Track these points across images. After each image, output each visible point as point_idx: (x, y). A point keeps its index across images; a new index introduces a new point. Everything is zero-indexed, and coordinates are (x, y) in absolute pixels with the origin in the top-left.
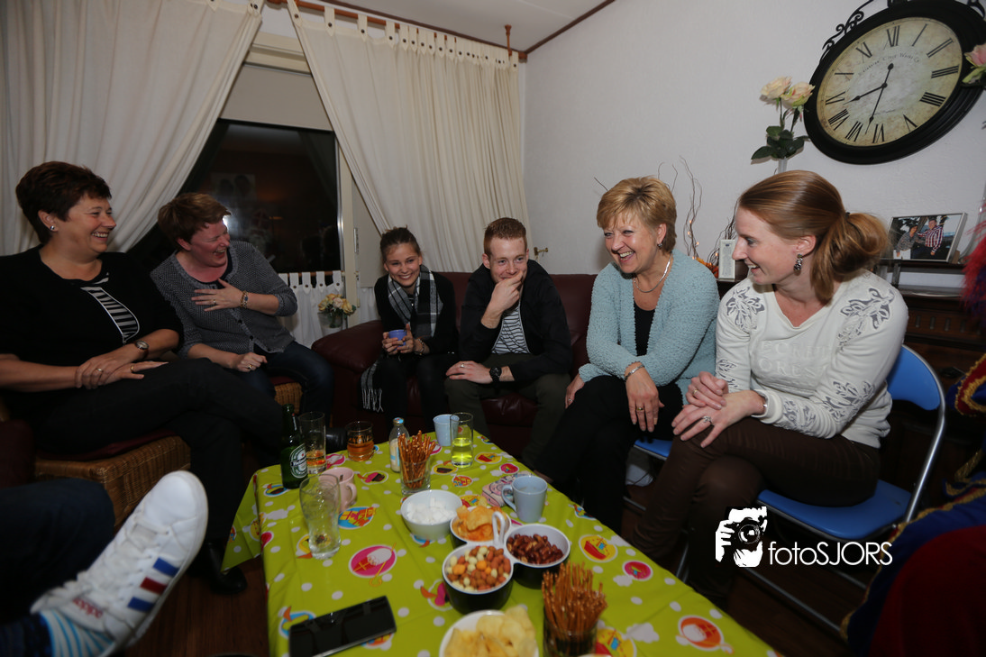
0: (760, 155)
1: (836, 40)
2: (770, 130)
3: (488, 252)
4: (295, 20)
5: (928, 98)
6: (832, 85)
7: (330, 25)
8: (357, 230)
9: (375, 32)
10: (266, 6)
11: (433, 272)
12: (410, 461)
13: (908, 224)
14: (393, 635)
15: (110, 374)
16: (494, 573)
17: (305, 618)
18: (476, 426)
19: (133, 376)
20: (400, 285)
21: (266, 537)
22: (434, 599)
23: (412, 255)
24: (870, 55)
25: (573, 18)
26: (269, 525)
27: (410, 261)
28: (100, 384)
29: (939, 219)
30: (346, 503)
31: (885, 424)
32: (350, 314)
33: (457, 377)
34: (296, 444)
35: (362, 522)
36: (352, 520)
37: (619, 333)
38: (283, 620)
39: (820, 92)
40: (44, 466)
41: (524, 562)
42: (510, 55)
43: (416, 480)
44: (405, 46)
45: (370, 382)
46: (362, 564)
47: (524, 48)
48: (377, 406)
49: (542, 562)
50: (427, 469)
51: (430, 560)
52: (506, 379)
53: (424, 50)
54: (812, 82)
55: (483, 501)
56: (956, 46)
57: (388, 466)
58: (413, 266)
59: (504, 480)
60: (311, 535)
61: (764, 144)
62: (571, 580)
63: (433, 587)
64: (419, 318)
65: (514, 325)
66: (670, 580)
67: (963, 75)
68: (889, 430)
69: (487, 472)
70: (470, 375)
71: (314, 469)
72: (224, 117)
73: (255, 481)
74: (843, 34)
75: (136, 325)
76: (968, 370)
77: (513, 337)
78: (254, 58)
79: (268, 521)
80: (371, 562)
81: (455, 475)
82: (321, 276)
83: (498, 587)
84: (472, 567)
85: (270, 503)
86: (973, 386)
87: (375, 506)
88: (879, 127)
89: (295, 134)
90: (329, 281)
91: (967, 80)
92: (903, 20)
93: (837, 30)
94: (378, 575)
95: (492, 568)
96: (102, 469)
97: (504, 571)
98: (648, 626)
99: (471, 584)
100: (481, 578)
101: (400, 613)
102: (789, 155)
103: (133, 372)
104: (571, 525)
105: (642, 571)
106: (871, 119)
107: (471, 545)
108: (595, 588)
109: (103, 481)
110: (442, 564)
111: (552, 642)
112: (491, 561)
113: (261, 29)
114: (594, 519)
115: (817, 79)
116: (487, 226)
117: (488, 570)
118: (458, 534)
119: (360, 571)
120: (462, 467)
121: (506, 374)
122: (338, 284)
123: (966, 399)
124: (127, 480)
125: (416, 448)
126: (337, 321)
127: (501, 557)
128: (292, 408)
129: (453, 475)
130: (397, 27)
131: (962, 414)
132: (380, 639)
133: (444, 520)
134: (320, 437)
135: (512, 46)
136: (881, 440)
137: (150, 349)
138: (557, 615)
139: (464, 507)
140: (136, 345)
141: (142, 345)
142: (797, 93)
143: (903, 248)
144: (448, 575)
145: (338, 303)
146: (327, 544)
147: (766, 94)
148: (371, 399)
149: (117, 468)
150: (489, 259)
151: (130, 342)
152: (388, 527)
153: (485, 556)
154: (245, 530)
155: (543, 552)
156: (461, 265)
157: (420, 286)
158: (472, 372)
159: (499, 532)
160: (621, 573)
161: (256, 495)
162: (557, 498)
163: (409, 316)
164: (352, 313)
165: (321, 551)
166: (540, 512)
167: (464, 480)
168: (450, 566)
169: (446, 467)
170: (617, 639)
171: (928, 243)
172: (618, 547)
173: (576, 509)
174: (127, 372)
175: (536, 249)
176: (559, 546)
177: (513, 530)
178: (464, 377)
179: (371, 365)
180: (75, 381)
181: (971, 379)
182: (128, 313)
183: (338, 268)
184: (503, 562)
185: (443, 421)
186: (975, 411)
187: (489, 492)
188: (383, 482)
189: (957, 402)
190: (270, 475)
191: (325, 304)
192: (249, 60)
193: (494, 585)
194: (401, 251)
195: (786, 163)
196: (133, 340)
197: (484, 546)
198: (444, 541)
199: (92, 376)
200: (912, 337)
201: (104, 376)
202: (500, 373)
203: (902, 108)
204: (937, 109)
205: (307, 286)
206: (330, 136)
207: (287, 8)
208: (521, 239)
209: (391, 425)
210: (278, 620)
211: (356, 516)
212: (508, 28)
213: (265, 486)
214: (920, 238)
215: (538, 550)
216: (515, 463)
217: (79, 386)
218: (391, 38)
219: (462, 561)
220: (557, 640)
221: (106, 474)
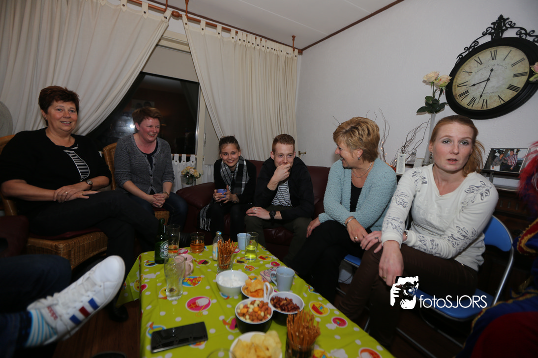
0: (421, 111)
1: (464, 55)
2: (427, 98)
3: (274, 150)
4: (185, 26)
5: (511, 87)
6: (461, 77)
7: (203, 29)
8: (206, 134)
9: (225, 34)
10: (172, 18)
11: (246, 160)
12: (223, 254)
13: (499, 152)
14: (206, 342)
15: (71, 195)
16: (262, 314)
17: (160, 329)
18: (259, 241)
19: (83, 197)
20: (228, 166)
21: (144, 287)
22: (229, 326)
23: (235, 150)
24: (481, 64)
25: (328, 35)
26: (146, 281)
27: (234, 153)
28: (66, 200)
29: (515, 151)
30: (187, 273)
31: (481, 258)
32: (197, 178)
33: (251, 215)
34: (164, 240)
35: (194, 284)
36: (189, 282)
37: (342, 197)
38: (149, 328)
39: (455, 81)
40: (33, 241)
41: (279, 310)
42: (294, 50)
43: (225, 265)
44: (240, 42)
45: (205, 214)
46: (193, 305)
47: (301, 48)
48: (207, 227)
49: (288, 311)
50: (232, 260)
51: (229, 306)
52: (278, 218)
53: (249, 45)
54: (450, 75)
55: (260, 278)
56: (527, 62)
57: (211, 257)
58: (235, 156)
59: (272, 269)
60: (167, 287)
61: (424, 105)
62: (303, 319)
63: (229, 320)
64: (235, 184)
65: (284, 190)
66: (357, 328)
67: (530, 77)
68: (482, 262)
69: (263, 265)
70: (258, 214)
71: (172, 254)
72: (144, 71)
73: (140, 258)
74: (467, 52)
75: (88, 172)
76: (525, 230)
77: (284, 197)
78: (163, 43)
79: (145, 279)
80: (197, 304)
81: (246, 265)
82: (184, 156)
83: (264, 321)
84: (251, 310)
85: (147, 270)
86: (526, 238)
87: (202, 276)
88: (485, 101)
89: (179, 82)
90: (188, 159)
91: (531, 79)
92: (499, 47)
93: (465, 49)
94: (201, 311)
95: (261, 311)
96: (61, 245)
97: (268, 313)
98: (343, 351)
99: (250, 319)
100: (255, 316)
101: (211, 331)
102: (437, 112)
103: (83, 195)
104: (306, 296)
105: (342, 323)
106: (481, 96)
107: (251, 299)
108: (315, 324)
109: (61, 251)
110: (235, 308)
111: (290, 351)
112: (261, 308)
113: (168, 29)
114: (318, 294)
115: (453, 73)
116: (275, 137)
117: (259, 312)
118: (245, 293)
119: (192, 309)
120: (250, 261)
121: (278, 215)
122: (193, 162)
123: (522, 245)
124: (73, 252)
125: (227, 248)
126: (190, 181)
127: (267, 306)
128: (164, 220)
129: (245, 265)
130: (237, 33)
131: (520, 253)
132: (199, 343)
133: (238, 286)
134: (176, 237)
135: (295, 46)
136: (479, 267)
137: (93, 184)
138: (294, 336)
139: (249, 280)
140: (86, 182)
141: (89, 182)
142: (442, 80)
143: (496, 165)
144: (238, 313)
145: (192, 172)
146: (175, 293)
147: (426, 80)
148: (204, 223)
149: (69, 245)
150: (274, 154)
151: (83, 181)
152: (208, 287)
153: (258, 305)
154: (131, 285)
155: (289, 306)
156: (259, 157)
157: (239, 167)
158: (260, 213)
159: (267, 294)
160: (330, 323)
161: (140, 266)
162: (299, 281)
163: (230, 183)
164: (199, 178)
165: (172, 296)
166: (290, 288)
167: (250, 268)
168: (239, 309)
169: (242, 260)
170: (325, 355)
171: (509, 163)
172: (330, 309)
173: (309, 288)
174: (81, 195)
175: (299, 152)
176: (298, 305)
177: (274, 294)
178: (255, 215)
179: (206, 205)
180: (53, 197)
181: (526, 235)
182: (85, 165)
183: (193, 153)
184: (267, 309)
185: (242, 237)
186: (527, 252)
187: (263, 275)
188: (207, 265)
189: (518, 247)
190: (148, 256)
191: (185, 172)
192: (160, 44)
193: (261, 320)
194: (229, 148)
195: (435, 116)
196: (85, 180)
197: (258, 300)
198: (237, 297)
199: (62, 195)
200: (498, 212)
201: (68, 196)
202: (275, 214)
203: (497, 92)
204: (516, 93)
205: (176, 161)
206: (197, 84)
207: (182, 19)
208: (292, 145)
209: (215, 235)
210: (146, 328)
211: (192, 281)
212: (294, 37)
213: (145, 261)
214: (505, 160)
215: (287, 305)
216: (279, 262)
217: (55, 200)
218: (233, 38)
219: (246, 307)
220: (293, 350)
221: (63, 248)
